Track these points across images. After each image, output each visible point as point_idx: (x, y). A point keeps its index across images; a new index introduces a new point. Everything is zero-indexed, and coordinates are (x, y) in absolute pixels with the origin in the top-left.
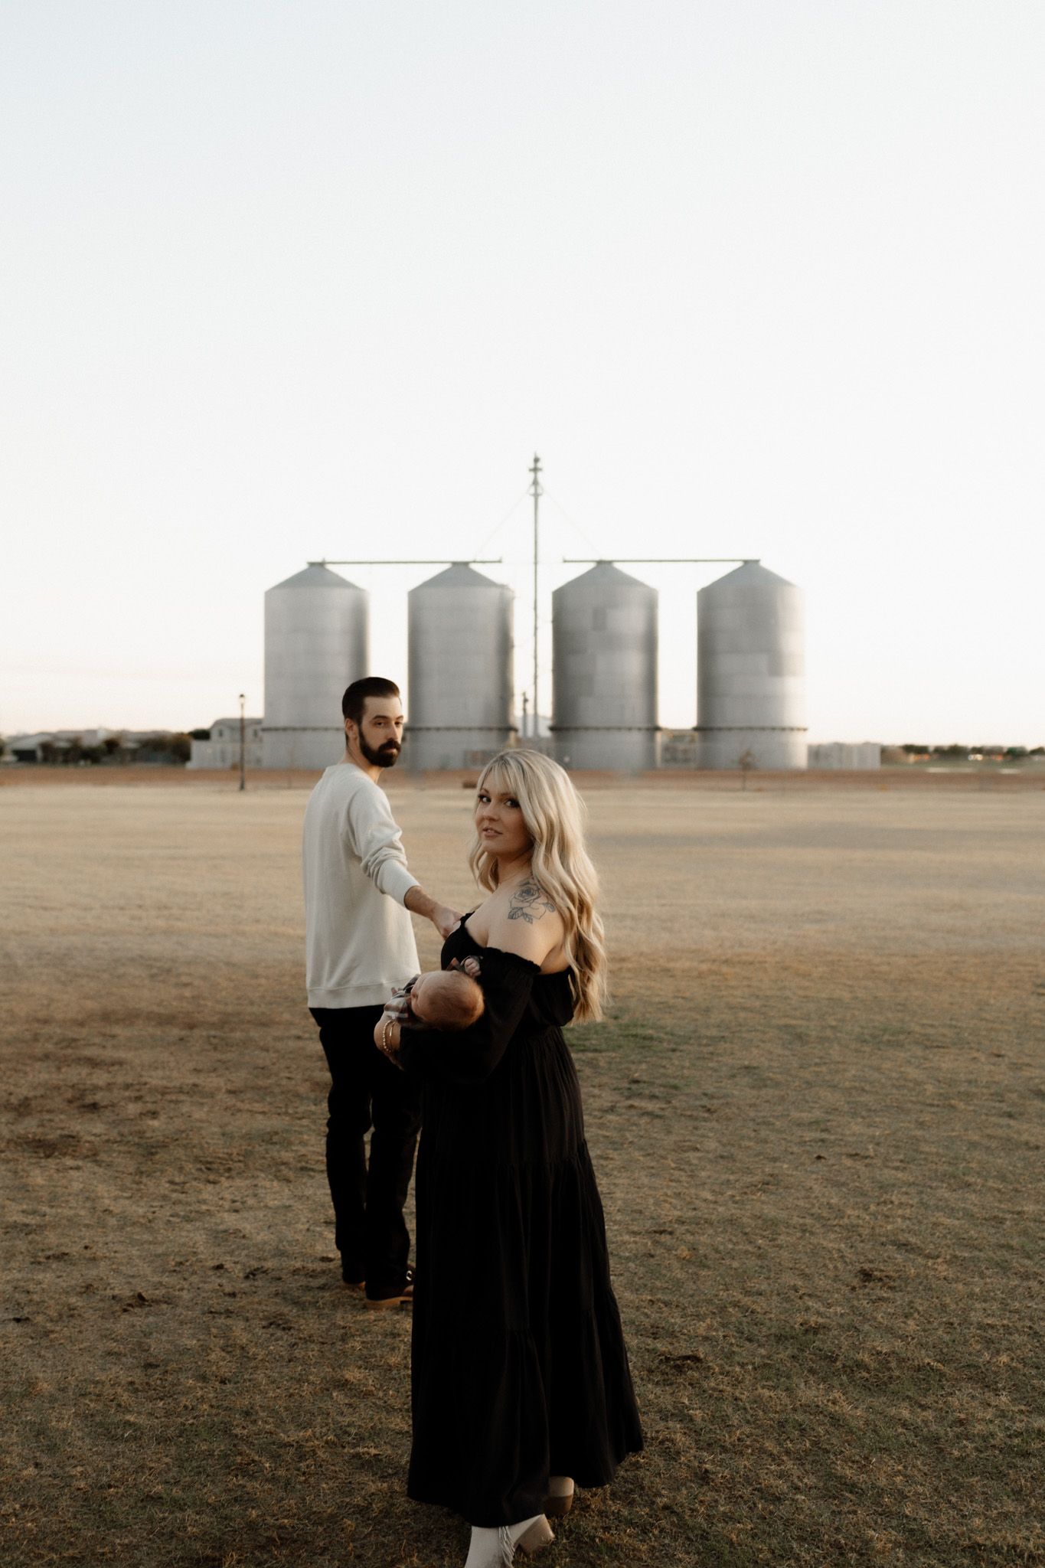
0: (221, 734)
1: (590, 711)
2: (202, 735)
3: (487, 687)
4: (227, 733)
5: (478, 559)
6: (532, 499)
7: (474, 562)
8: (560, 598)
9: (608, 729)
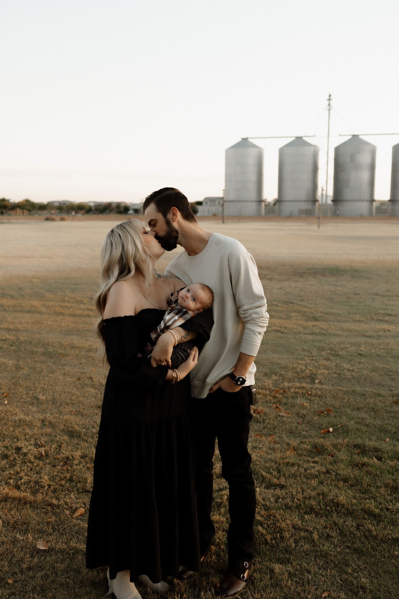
0: (206, 203)
1: (348, 194)
2: (200, 203)
3: (308, 185)
4: (209, 203)
5: (306, 135)
6: (328, 112)
7: (305, 136)
8: (337, 150)
9: (355, 201)
